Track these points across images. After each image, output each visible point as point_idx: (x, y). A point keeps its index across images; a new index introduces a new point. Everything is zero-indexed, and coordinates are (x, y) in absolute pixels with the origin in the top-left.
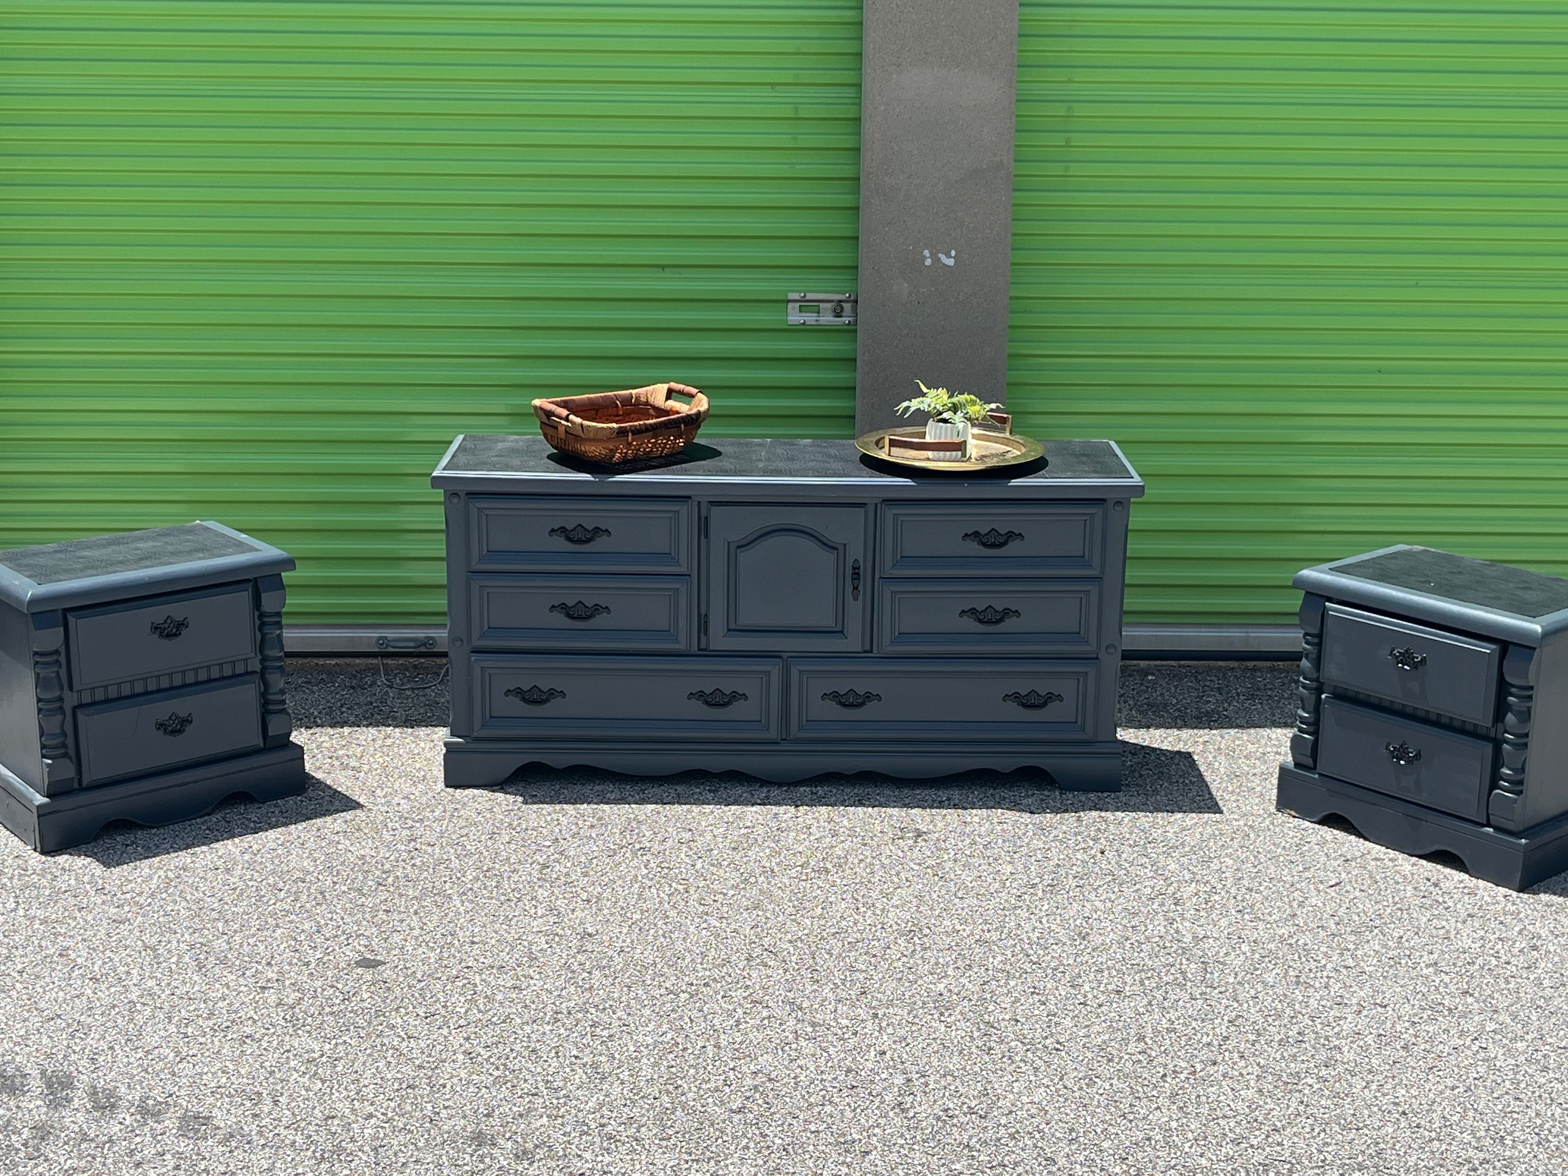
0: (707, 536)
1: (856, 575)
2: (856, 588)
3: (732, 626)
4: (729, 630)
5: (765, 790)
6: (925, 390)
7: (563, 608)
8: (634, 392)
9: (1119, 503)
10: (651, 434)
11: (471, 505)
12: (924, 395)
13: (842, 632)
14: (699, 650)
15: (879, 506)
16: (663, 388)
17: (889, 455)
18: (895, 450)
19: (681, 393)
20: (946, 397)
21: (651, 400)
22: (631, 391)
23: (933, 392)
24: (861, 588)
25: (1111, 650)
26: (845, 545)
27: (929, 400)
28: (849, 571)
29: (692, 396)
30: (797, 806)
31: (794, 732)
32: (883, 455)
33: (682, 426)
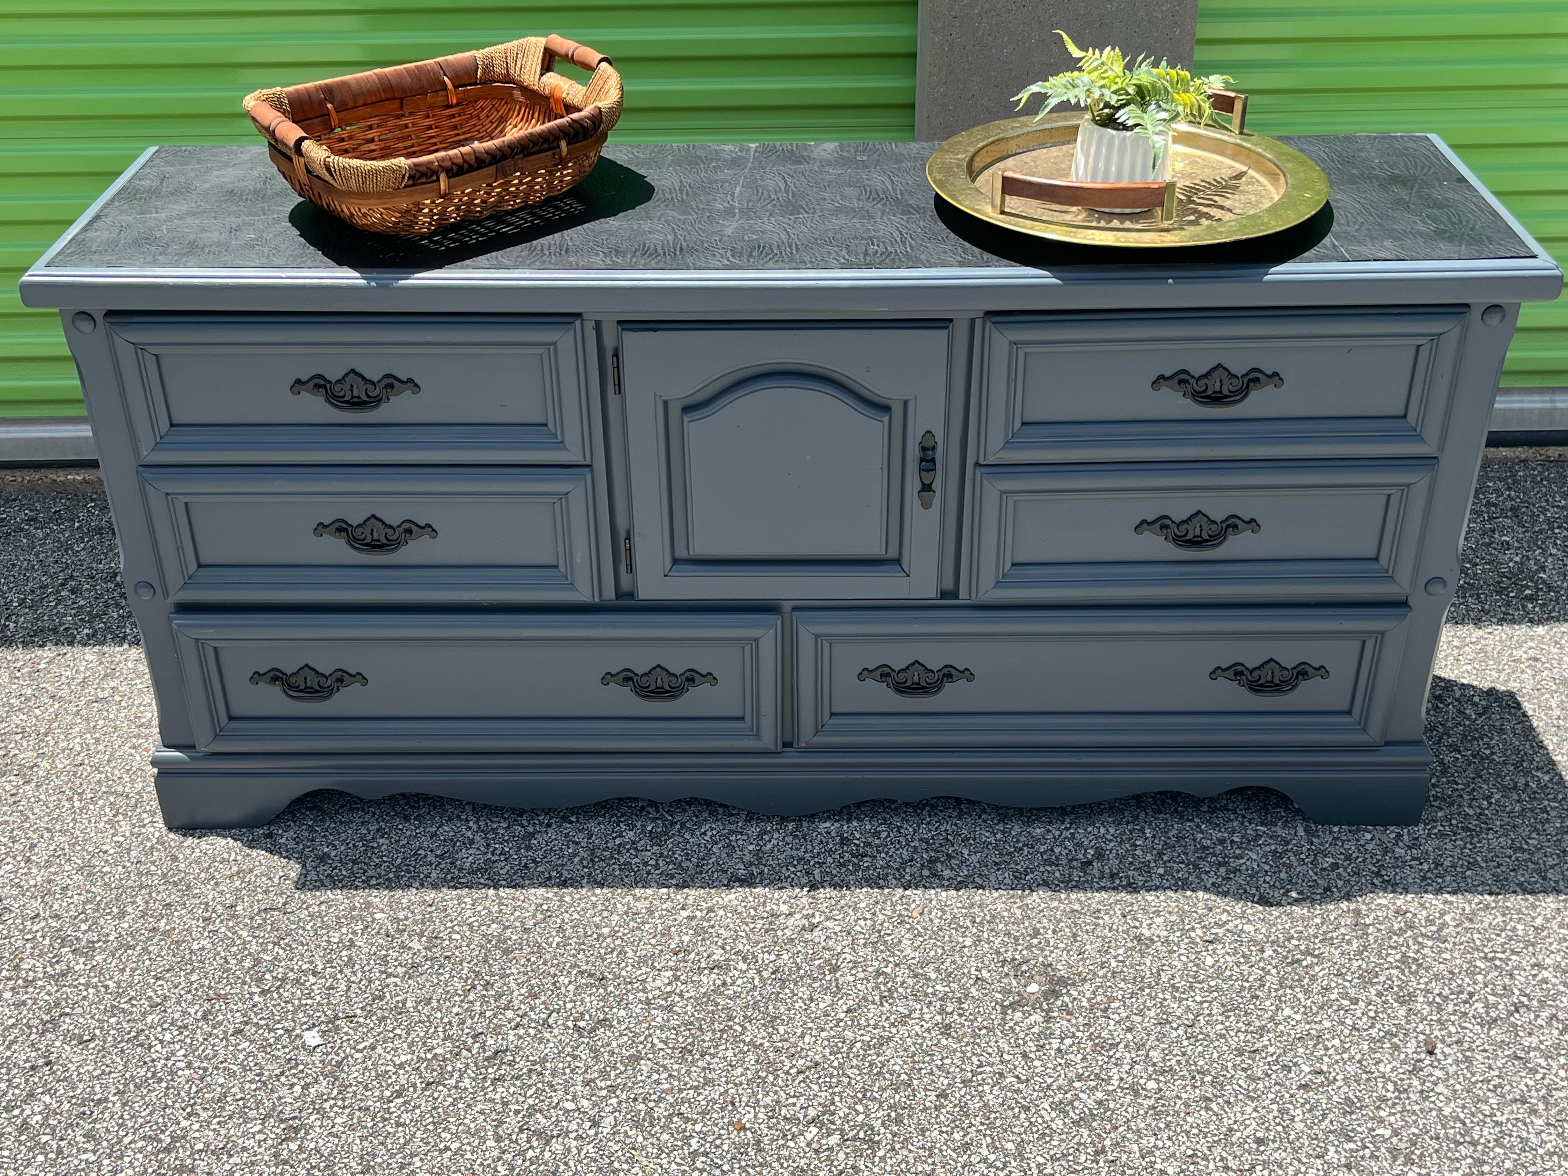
0: (619, 388)
1: (927, 461)
2: (926, 488)
3: (681, 553)
4: (676, 561)
5: (754, 830)
6: (1076, 53)
7: (342, 528)
8: (479, 54)
9: (1495, 308)
10: (491, 170)
11: (115, 337)
12: (1074, 65)
13: (898, 561)
14: (618, 597)
15: (978, 323)
16: (536, 44)
17: (1003, 212)
18: (1014, 203)
19: (569, 59)
20: (1118, 67)
21: (515, 73)
22: (474, 52)
23: (1091, 58)
24: (937, 486)
25: (1437, 589)
26: (906, 402)
27: (1085, 77)
28: (913, 453)
29: (589, 68)
30: (813, 887)
31: (807, 733)
32: (989, 214)
33: (563, 145)
